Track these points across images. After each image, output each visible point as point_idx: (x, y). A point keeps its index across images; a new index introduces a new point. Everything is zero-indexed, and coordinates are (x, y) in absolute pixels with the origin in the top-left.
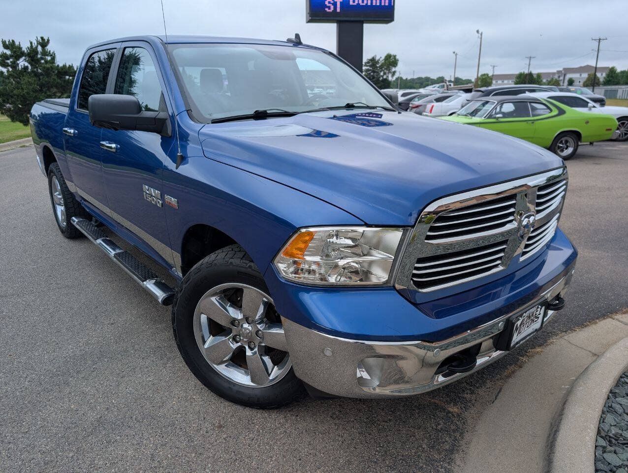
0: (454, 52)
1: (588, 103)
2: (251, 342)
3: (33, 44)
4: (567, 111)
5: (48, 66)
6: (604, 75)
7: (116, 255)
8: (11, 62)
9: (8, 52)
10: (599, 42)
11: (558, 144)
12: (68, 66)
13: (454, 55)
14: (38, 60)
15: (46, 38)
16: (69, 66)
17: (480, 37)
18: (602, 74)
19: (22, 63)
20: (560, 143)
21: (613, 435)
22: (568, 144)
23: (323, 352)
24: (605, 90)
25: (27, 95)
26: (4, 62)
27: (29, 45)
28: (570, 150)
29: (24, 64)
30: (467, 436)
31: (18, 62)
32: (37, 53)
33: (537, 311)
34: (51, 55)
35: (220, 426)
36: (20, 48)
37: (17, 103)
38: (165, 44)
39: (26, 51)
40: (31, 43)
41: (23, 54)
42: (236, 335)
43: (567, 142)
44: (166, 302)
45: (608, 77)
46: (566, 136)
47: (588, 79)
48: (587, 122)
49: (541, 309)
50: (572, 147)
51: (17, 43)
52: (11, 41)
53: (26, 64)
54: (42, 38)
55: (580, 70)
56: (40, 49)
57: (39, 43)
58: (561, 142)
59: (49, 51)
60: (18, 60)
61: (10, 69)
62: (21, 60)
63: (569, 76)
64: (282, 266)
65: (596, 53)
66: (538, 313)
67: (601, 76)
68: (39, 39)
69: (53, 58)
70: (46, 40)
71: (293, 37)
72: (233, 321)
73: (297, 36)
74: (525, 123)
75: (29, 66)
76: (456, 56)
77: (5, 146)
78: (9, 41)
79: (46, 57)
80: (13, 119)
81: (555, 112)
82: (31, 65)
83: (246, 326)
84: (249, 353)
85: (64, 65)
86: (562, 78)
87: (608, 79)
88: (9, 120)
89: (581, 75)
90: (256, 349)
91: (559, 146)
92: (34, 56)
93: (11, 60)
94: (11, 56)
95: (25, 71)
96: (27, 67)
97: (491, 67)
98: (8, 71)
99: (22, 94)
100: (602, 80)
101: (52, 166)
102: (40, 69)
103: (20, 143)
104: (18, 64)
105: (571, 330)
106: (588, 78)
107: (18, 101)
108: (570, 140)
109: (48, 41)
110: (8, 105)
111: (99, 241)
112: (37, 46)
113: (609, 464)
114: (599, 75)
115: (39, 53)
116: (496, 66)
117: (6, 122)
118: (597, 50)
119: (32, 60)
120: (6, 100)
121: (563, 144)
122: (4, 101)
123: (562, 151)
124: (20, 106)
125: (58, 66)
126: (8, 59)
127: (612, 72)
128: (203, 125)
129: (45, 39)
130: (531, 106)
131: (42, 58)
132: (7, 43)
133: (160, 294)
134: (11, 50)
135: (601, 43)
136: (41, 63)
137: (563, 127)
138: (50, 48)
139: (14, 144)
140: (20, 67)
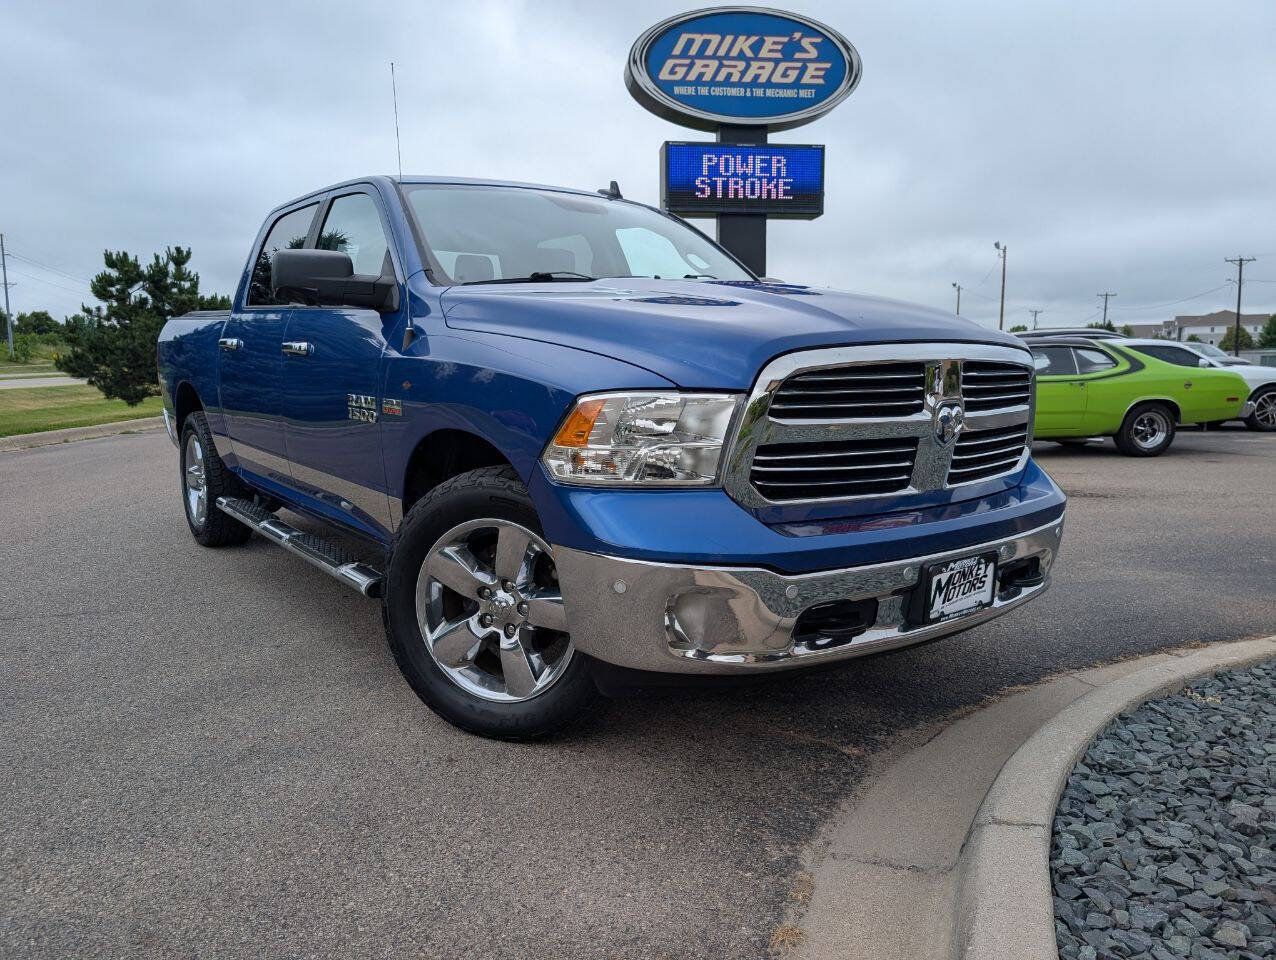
0: (954, 285)
1: (1199, 358)
2: (509, 624)
3: (161, 261)
4: (1147, 365)
5: (184, 297)
6: (1260, 329)
7: (290, 540)
8: (117, 290)
9: (114, 273)
10: (1241, 265)
11: (1135, 426)
12: (219, 298)
13: (955, 289)
14: (167, 288)
15: (185, 250)
16: (223, 298)
17: (1002, 255)
18: (1256, 329)
19: (137, 292)
20: (1139, 424)
21: (1107, 763)
22: (1156, 426)
23: (612, 588)
24: (1263, 357)
25: (140, 349)
26: (105, 290)
27: (153, 261)
28: (1160, 438)
29: (141, 295)
30: (867, 781)
31: (130, 291)
32: (166, 274)
33: (979, 569)
34: (192, 280)
35: (451, 760)
36: (136, 266)
37: (121, 362)
38: (398, 184)
39: (146, 272)
40: (157, 258)
41: (140, 276)
42: (486, 614)
43: (1152, 422)
44: (373, 590)
45: (1268, 333)
46: (1149, 411)
47: (1228, 337)
48: (1188, 385)
49: (986, 567)
50: (1163, 431)
51: (131, 258)
52: (121, 255)
53: (145, 294)
54: (178, 250)
55: (1211, 320)
56: (172, 268)
57: (171, 258)
58: (1141, 423)
59: (187, 271)
60: (131, 286)
61: (115, 304)
62: (136, 287)
63: (1188, 330)
64: (553, 463)
65: (1237, 286)
66: (982, 572)
67: (1255, 332)
68: (173, 250)
69: (195, 285)
70: (185, 253)
71: (607, 187)
72: (481, 589)
73: (614, 185)
74: (1068, 384)
75: (149, 297)
76: (959, 290)
77: (93, 431)
78: (118, 254)
79: (182, 283)
80: (109, 393)
81: (1125, 365)
82: (153, 296)
83: (501, 594)
84: (505, 643)
85: (213, 298)
86: (1174, 335)
87: (1269, 337)
88: (102, 396)
89: (1213, 330)
90: (516, 638)
91: (1136, 429)
92: (161, 280)
93: (118, 287)
94: (119, 280)
95: (142, 308)
96: (146, 299)
97: (1030, 314)
98: (110, 307)
99: (130, 347)
100: (1255, 339)
101: (191, 418)
102: (169, 304)
103: (121, 427)
104: (130, 294)
105: (1089, 666)
106: (1228, 335)
107: (122, 360)
108: (1158, 418)
109: (189, 253)
110: (103, 368)
111: (264, 524)
112: (167, 264)
113: (1089, 792)
114: (1249, 329)
115: (170, 275)
116: (1041, 312)
117: (93, 405)
118: (1237, 279)
119: (157, 288)
120: (101, 358)
121: (1145, 426)
122: (96, 360)
123: (1145, 439)
124: (126, 370)
125: (203, 298)
126: (113, 286)
128: (446, 288)
129: (182, 251)
130: (1078, 356)
131: (174, 285)
132: (114, 257)
133: (363, 582)
134: (120, 270)
135: (1243, 267)
136: (171, 293)
137: (1145, 394)
138: (189, 267)
139: (109, 429)
140: (133, 299)
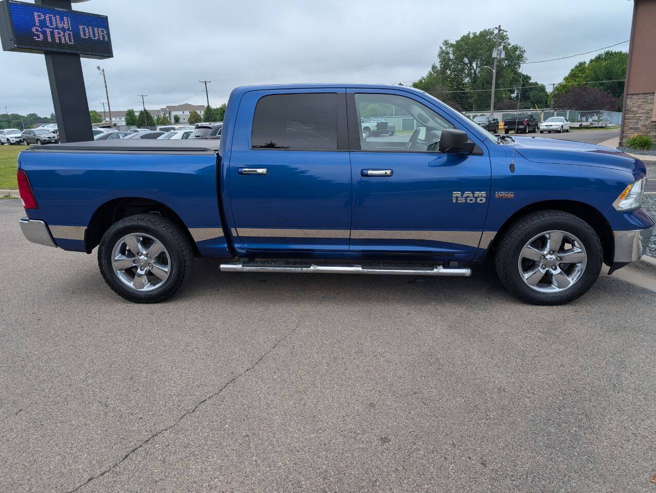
2: (553, 266)
42: (543, 265)
45: (205, 115)
63: (174, 113)
67: (201, 114)
83: (549, 256)
84: (554, 272)
86: (167, 115)
89: (183, 112)
106: (191, 115)
127: (209, 109)
